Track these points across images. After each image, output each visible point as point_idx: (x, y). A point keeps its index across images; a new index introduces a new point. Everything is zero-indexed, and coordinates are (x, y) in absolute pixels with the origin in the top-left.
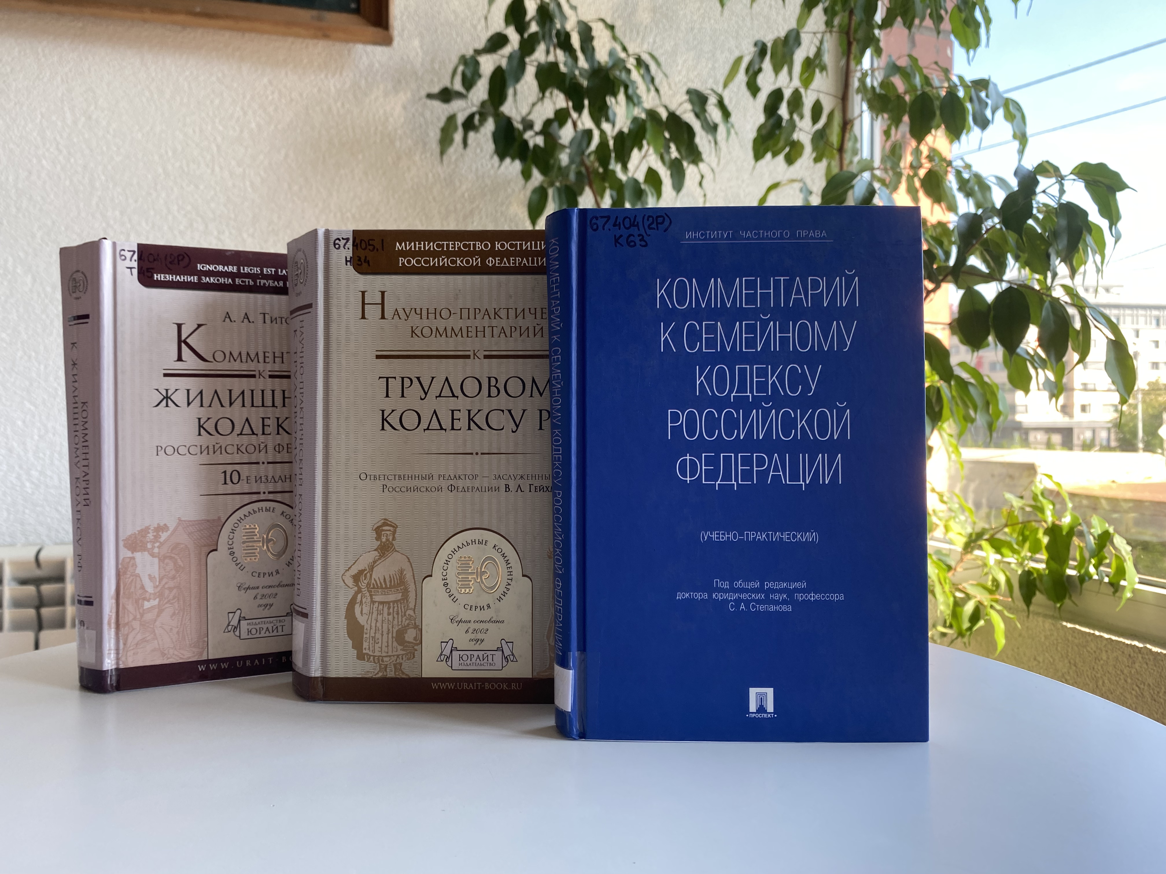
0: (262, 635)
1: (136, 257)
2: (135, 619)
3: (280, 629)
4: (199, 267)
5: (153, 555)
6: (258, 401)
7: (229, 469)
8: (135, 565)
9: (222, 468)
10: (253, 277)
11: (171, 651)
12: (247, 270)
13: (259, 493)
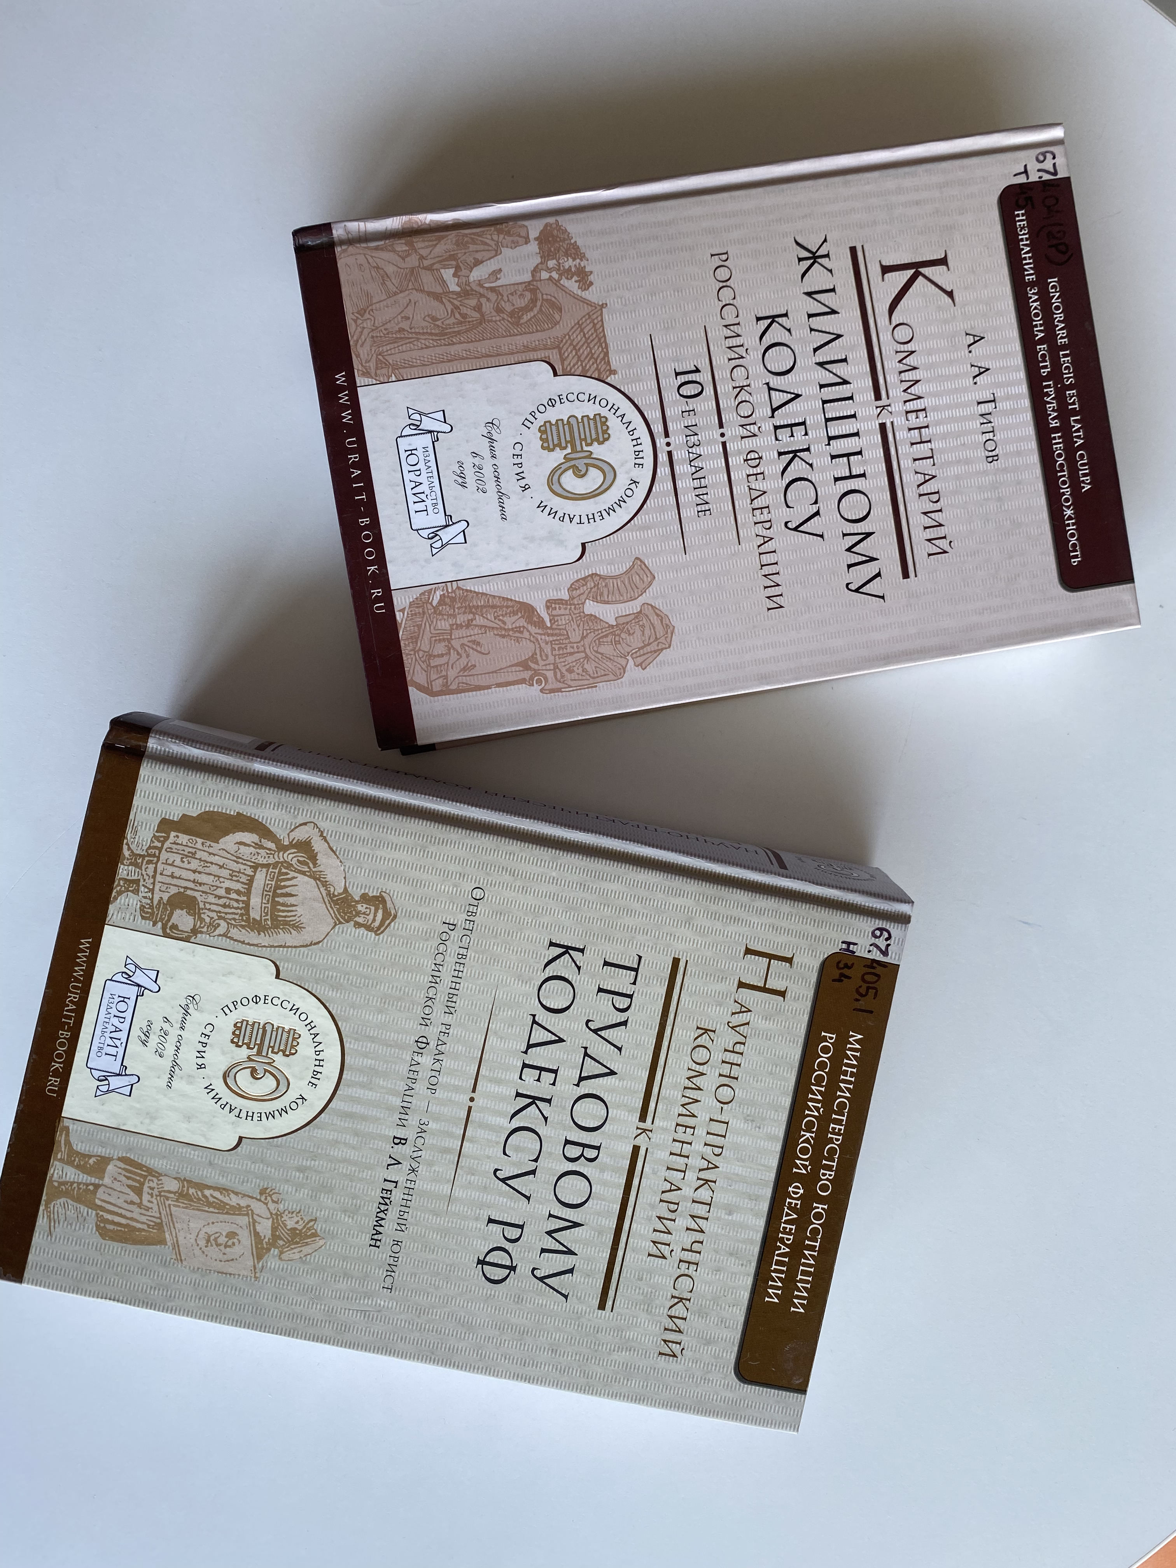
0: (407, 477)
1: (1046, 177)
2: (422, 258)
3: (421, 506)
4: (1053, 281)
5: (535, 271)
6: (833, 410)
7: (704, 377)
8: (515, 245)
9: (704, 365)
10: (1056, 374)
11: (368, 324)
12: (1066, 361)
13: (667, 435)
